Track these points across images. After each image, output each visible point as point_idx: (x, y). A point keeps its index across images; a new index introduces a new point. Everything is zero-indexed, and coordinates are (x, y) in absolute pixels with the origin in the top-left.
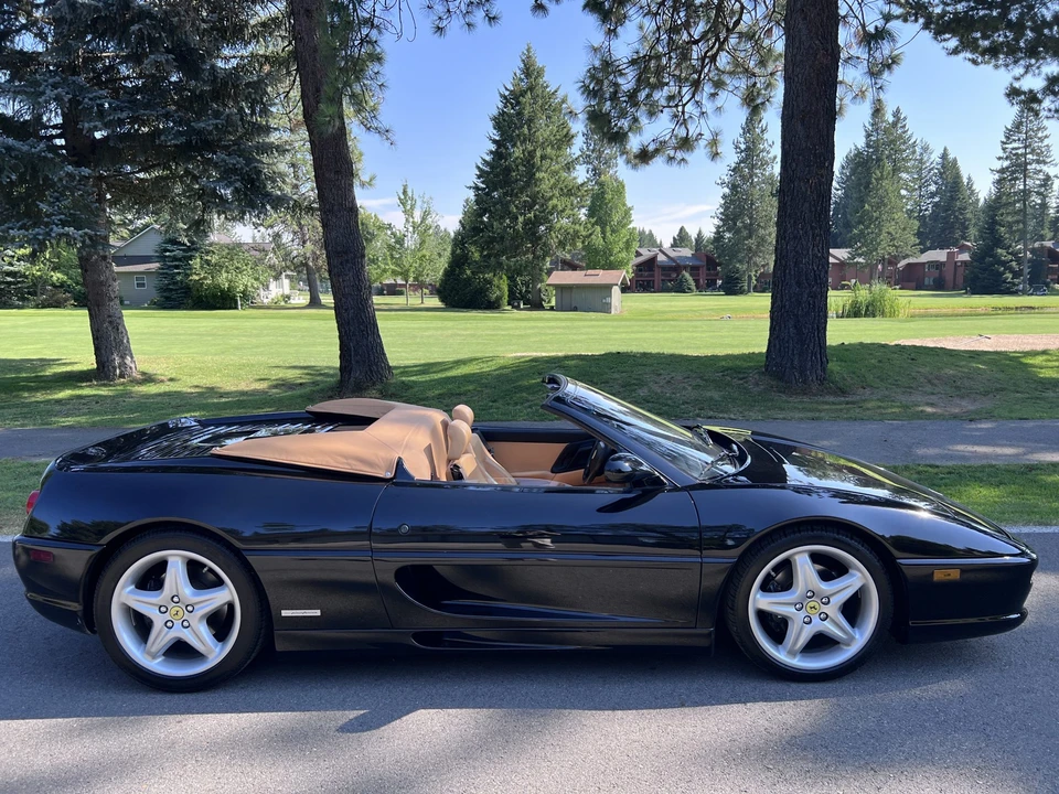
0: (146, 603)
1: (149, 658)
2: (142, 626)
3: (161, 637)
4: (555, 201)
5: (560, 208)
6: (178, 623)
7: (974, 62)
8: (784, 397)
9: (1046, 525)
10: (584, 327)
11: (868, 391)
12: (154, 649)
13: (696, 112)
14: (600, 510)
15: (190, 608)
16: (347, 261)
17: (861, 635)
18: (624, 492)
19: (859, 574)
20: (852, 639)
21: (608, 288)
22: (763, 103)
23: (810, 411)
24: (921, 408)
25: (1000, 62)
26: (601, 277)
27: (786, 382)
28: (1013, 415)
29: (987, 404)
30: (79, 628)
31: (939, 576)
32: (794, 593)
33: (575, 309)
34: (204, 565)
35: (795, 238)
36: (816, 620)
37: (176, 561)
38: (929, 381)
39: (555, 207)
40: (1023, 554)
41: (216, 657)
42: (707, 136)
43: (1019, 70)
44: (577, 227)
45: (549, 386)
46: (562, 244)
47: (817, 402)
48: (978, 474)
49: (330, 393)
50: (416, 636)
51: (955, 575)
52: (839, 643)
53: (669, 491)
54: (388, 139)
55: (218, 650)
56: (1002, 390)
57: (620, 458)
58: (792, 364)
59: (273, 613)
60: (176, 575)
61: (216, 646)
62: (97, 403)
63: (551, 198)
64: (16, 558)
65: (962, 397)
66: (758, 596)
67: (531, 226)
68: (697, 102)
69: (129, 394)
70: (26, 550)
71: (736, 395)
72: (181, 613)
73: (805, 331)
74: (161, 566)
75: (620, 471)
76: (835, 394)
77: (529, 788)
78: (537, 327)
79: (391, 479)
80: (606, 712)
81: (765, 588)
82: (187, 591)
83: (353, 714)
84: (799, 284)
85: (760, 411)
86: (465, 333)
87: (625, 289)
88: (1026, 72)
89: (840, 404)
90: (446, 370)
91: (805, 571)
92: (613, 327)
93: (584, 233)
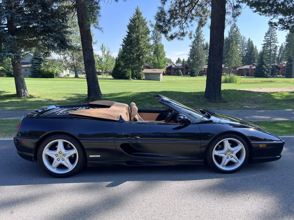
0: (52, 154)
1: (53, 169)
2: (51, 160)
3: (56, 163)
4: (145, 50)
5: (146, 52)
6: (61, 159)
7: (260, 14)
8: (210, 103)
9: (282, 136)
10: (153, 84)
11: (232, 102)
12: (54, 166)
13: (186, 26)
14: (173, 129)
15: (64, 155)
16: (90, 64)
17: (241, 161)
18: (181, 124)
19: (241, 146)
20: (239, 162)
21: (159, 74)
22: (204, 24)
23: (217, 107)
24: (246, 107)
25: (267, 15)
26: (157, 71)
27: (210, 99)
28: (270, 109)
29: (263, 106)
30: (33, 161)
31: (261, 146)
32: (224, 151)
33: (150, 80)
34: (68, 144)
35: (213, 60)
36: (230, 157)
37: (60, 142)
38: (248, 100)
39: (145, 51)
40: (281, 141)
41: (72, 168)
42: (189, 32)
43: (272, 17)
44: (151, 57)
45: (157, 97)
46: (146, 62)
47: (219, 105)
48: (262, 124)
49: (85, 101)
50: (126, 162)
51: (265, 146)
52: (235, 163)
53: (192, 124)
54: (101, 31)
55: (72, 166)
56: (267, 102)
57: (180, 115)
58: (212, 94)
59: (87, 156)
60: (60, 146)
61: (71, 165)
62: (17, 103)
63: (144, 49)
64: (15, 142)
65: (256, 104)
66: (215, 151)
67: (138, 56)
68: (186, 23)
69: (26, 101)
70: (17, 140)
71: (197, 102)
72: (62, 157)
73: (216, 86)
74: (56, 144)
75: (180, 119)
76: (223, 103)
77: (160, 200)
78: (140, 84)
79: (119, 121)
80: (177, 181)
81: (217, 149)
82: (63, 151)
83: (110, 183)
84: (214, 73)
85: (204, 107)
86: (119, 86)
87: (164, 74)
88: (274, 18)
89: (225, 105)
90: (117, 95)
91: (227, 145)
92: (161, 85)
93: (153, 59)
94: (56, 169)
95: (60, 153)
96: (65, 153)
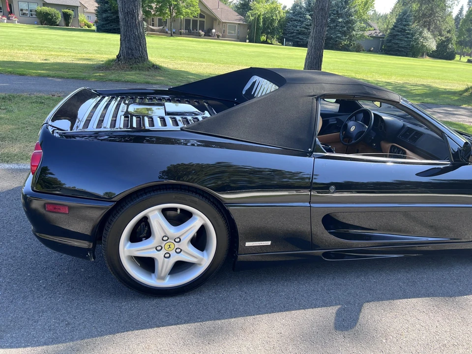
6: (173, 253)
72: (172, 246)
94: (169, 276)
95: (165, 238)
96: (177, 234)
